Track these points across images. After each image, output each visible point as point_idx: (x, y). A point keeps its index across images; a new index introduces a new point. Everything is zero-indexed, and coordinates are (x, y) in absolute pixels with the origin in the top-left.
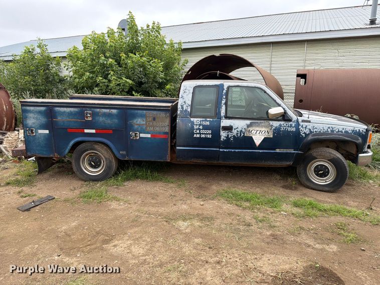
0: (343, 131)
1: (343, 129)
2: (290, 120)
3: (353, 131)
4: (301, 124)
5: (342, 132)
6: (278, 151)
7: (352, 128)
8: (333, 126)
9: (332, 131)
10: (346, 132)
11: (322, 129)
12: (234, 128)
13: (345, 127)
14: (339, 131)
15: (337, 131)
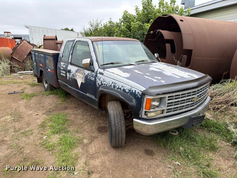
0: (122, 89)
1: (122, 87)
2: (93, 71)
3: (130, 91)
4: (98, 75)
5: (120, 89)
6: (88, 95)
7: (129, 88)
8: (116, 82)
9: (114, 87)
10: (124, 90)
11: (108, 82)
12: (71, 72)
13: (124, 85)
14: (118, 88)
15: (117, 87)
